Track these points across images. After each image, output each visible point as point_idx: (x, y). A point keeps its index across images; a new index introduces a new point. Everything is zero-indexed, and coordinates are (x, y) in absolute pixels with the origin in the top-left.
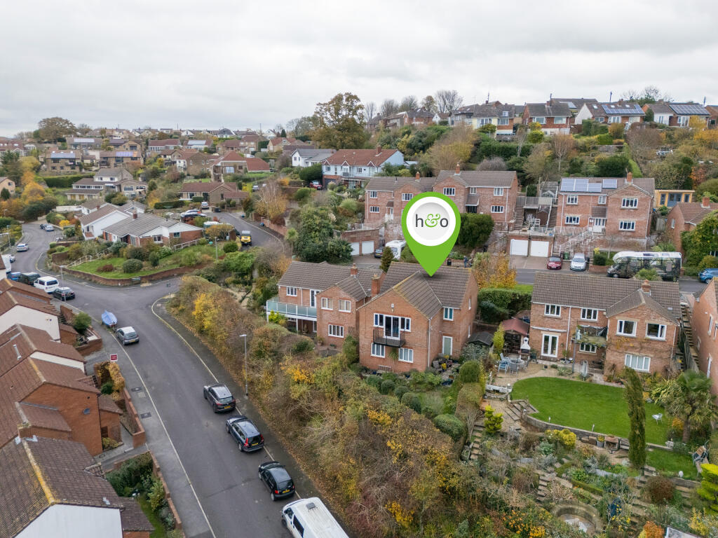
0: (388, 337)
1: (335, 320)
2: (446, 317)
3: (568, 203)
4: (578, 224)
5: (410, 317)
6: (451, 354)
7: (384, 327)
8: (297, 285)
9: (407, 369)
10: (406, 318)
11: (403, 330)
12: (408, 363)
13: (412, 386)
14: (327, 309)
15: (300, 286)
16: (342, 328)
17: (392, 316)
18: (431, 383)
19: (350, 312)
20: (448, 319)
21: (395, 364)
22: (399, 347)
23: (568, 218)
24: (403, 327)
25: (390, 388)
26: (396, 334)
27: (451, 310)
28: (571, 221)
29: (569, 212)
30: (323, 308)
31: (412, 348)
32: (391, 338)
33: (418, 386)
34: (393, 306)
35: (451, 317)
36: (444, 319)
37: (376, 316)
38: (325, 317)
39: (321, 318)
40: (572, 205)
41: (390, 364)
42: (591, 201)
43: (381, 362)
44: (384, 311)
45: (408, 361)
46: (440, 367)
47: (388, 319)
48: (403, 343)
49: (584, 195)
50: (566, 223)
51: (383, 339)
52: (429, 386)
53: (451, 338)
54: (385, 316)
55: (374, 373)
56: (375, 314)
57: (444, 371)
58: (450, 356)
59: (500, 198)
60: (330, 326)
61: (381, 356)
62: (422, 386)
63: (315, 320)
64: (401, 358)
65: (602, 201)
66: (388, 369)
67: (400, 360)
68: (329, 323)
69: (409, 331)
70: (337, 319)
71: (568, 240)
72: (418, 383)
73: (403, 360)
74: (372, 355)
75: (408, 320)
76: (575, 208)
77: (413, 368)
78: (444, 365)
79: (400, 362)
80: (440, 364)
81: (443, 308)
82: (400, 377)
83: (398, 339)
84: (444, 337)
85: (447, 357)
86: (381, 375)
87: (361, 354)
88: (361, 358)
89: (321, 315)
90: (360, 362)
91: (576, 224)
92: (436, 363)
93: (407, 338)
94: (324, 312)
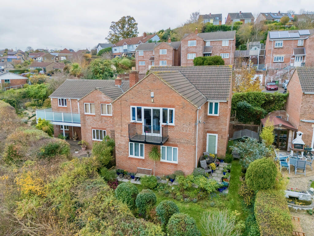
0: (147, 134)
1: (98, 125)
2: (211, 112)
3: (275, 47)
4: (283, 61)
5: (173, 107)
6: (216, 153)
7: (143, 121)
8: (66, 96)
9: (170, 171)
10: (169, 109)
11: (165, 124)
12: (172, 164)
13: (178, 194)
14: (89, 113)
15: (69, 96)
16: (104, 132)
17: (152, 108)
18: (204, 190)
19: (111, 115)
20: (213, 114)
21: (156, 165)
22: (161, 144)
23: (275, 58)
24: (165, 121)
25: (149, 202)
26: (157, 130)
27: (216, 104)
28: (277, 60)
29: (276, 53)
30: (86, 113)
31: (176, 146)
32: (152, 134)
33: (186, 193)
34: (152, 95)
35: (216, 113)
36: (209, 114)
37: (133, 109)
38: (89, 121)
39: (84, 124)
40: (279, 48)
41: (150, 166)
42: (293, 44)
43: (141, 164)
44: (142, 102)
45: (173, 162)
46: (209, 168)
47: (147, 112)
48: (165, 141)
49: (287, 40)
50: (274, 61)
51: (141, 136)
52: (201, 194)
53: (217, 135)
54: (143, 108)
55: (133, 177)
56: (131, 107)
57: (213, 171)
58: (216, 155)
59: (227, 48)
60: (94, 131)
61: (140, 157)
62: (191, 194)
63: (79, 125)
64: (164, 158)
65: (300, 43)
66: (149, 172)
67: (162, 160)
68: (92, 128)
69: (173, 124)
70: (100, 123)
71: (276, 72)
72: (186, 189)
73: (166, 161)
74: (130, 156)
75: (171, 112)
76: (280, 50)
77: (179, 169)
78: (213, 165)
79: (162, 163)
80: (208, 164)
81: (207, 102)
82: (163, 182)
83: (160, 135)
84: (208, 134)
85: (213, 155)
86: (139, 179)
87: (117, 155)
88: (117, 160)
89: (84, 120)
90: (117, 165)
91: (281, 61)
92: (204, 163)
93: (170, 134)
94: (87, 117)
